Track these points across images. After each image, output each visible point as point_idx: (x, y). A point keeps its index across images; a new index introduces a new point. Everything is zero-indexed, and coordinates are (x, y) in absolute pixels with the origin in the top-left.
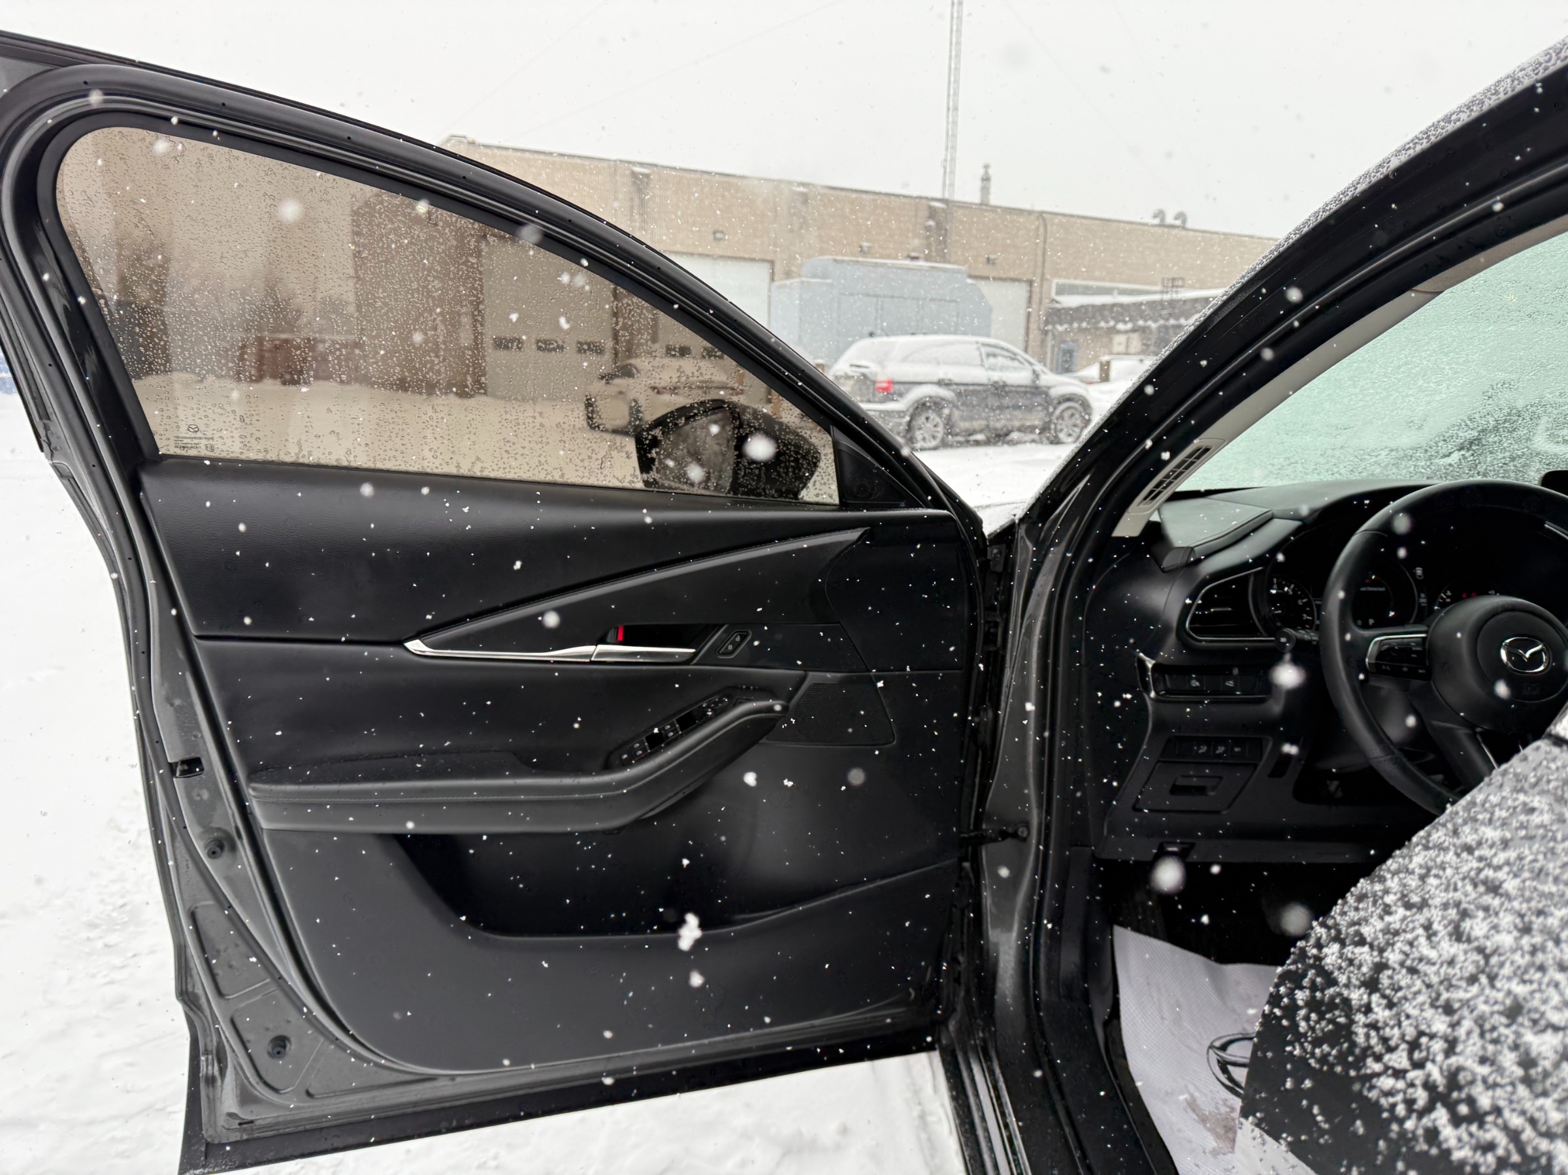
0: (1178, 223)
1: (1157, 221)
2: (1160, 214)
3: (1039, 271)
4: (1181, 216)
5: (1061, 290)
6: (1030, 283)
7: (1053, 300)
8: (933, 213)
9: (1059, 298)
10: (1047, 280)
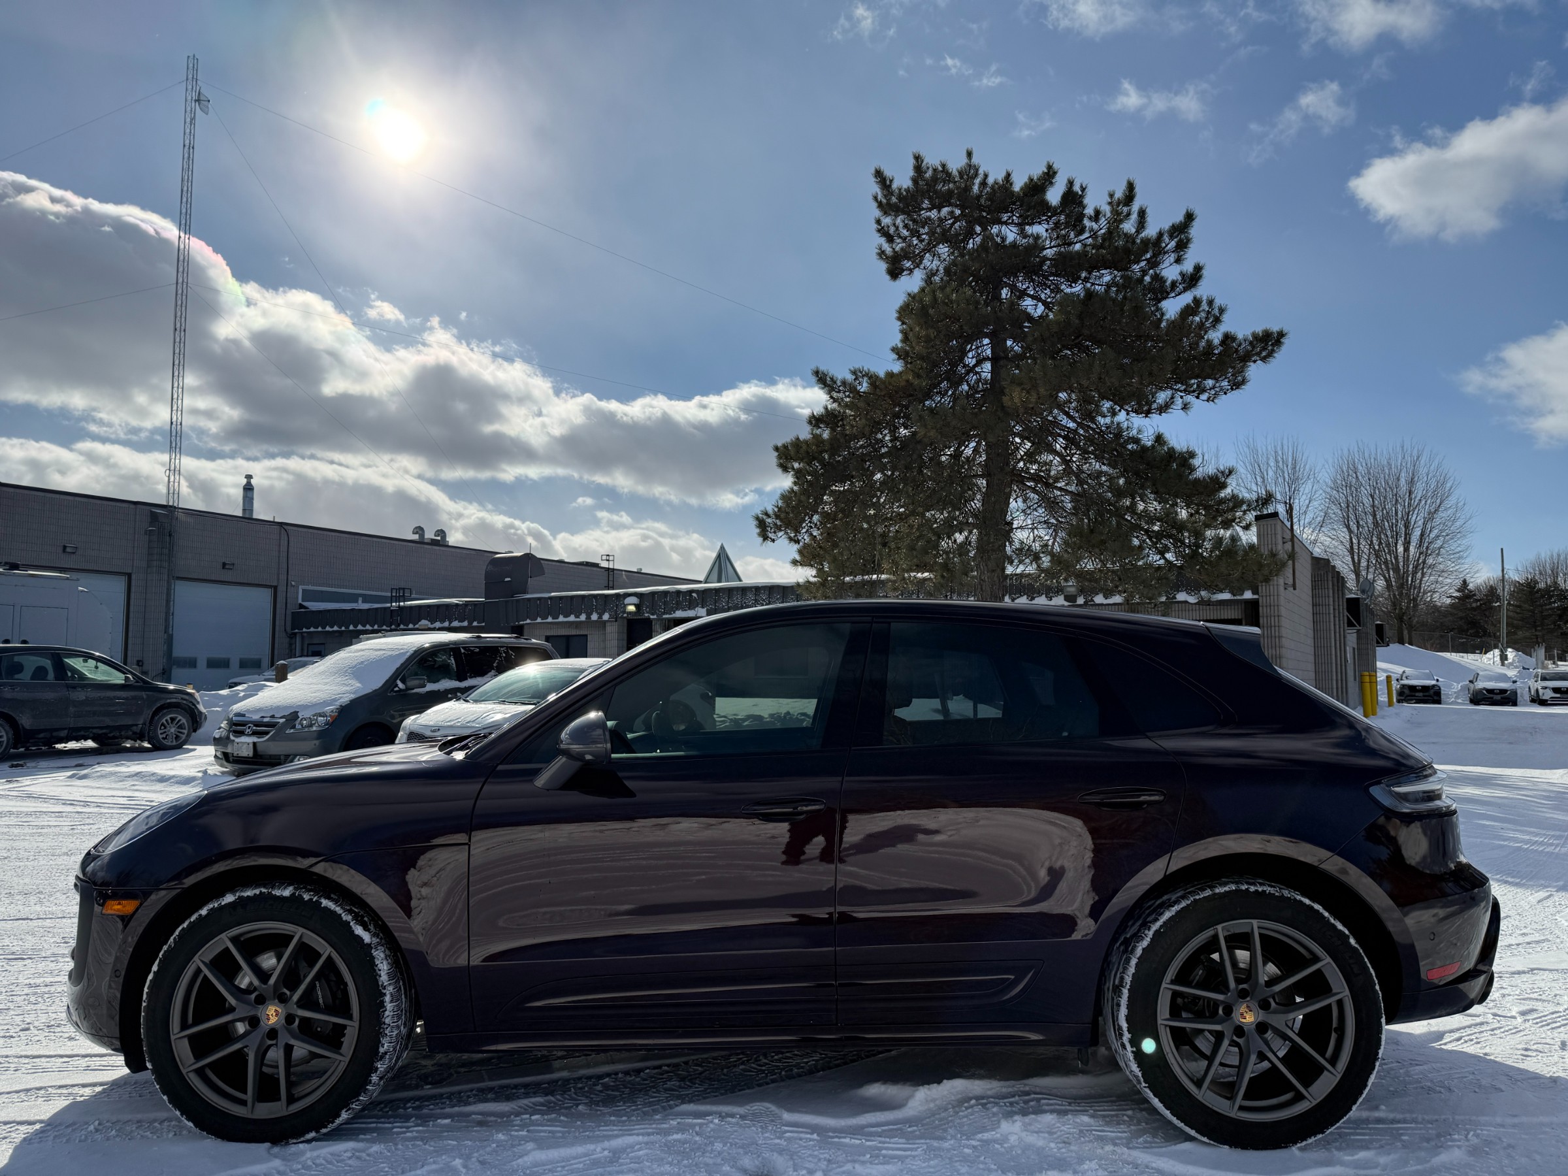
0: (439, 538)
1: (416, 537)
2: (419, 530)
3: (283, 577)
4: (441, 534)
5: (308, 596)
6: (275, 588)
7: (301, 606)
8: (154, 517)
9: (305, 604)
10: (292, 586)
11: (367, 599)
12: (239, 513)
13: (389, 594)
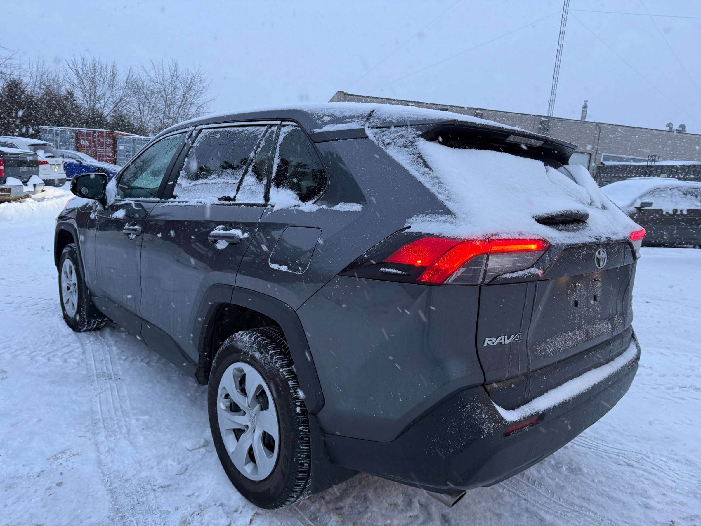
0: (681, 129)
1: (668, 129)
2: (669, 125)
3: (595, 149)
4: (683, 127)
5: (607, 159)
6: (590, 154)
7: (602, 163)
9: (604, 162)
10: (599, 153)
11: (635, 160)
12: (579, 119)
13: (647, 159)
